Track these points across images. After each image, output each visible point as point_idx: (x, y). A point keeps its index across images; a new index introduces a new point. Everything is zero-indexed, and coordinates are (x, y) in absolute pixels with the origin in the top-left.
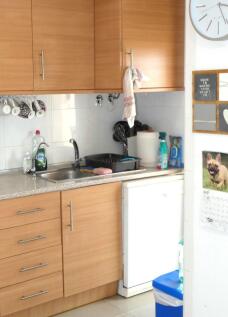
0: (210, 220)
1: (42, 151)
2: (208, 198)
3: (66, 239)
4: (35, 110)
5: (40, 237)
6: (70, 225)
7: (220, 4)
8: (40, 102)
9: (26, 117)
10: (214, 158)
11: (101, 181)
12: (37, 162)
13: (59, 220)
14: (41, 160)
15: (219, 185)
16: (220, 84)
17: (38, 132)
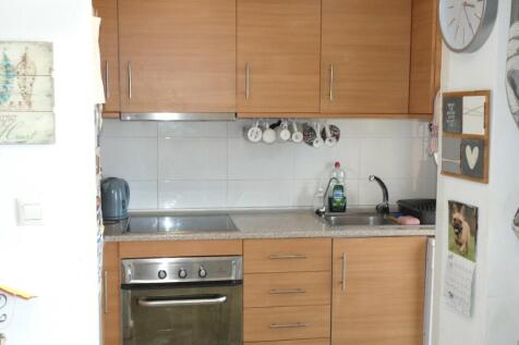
0: (452, 296)
1: (340, 188)
2: (451, 265)
3: (337, 300)
4: (324, 136)
5: (300, 291)
6: (342, 283)
7: (465, 4)
8: (332, 127)
9: (311, 144)
10: (459, 211)
11: (399, 232)
12: (331, 200)
13: (329, 274)
14: (338, 199)
15: (462, 248)
16: (464, 111)
17: (337, 164)
